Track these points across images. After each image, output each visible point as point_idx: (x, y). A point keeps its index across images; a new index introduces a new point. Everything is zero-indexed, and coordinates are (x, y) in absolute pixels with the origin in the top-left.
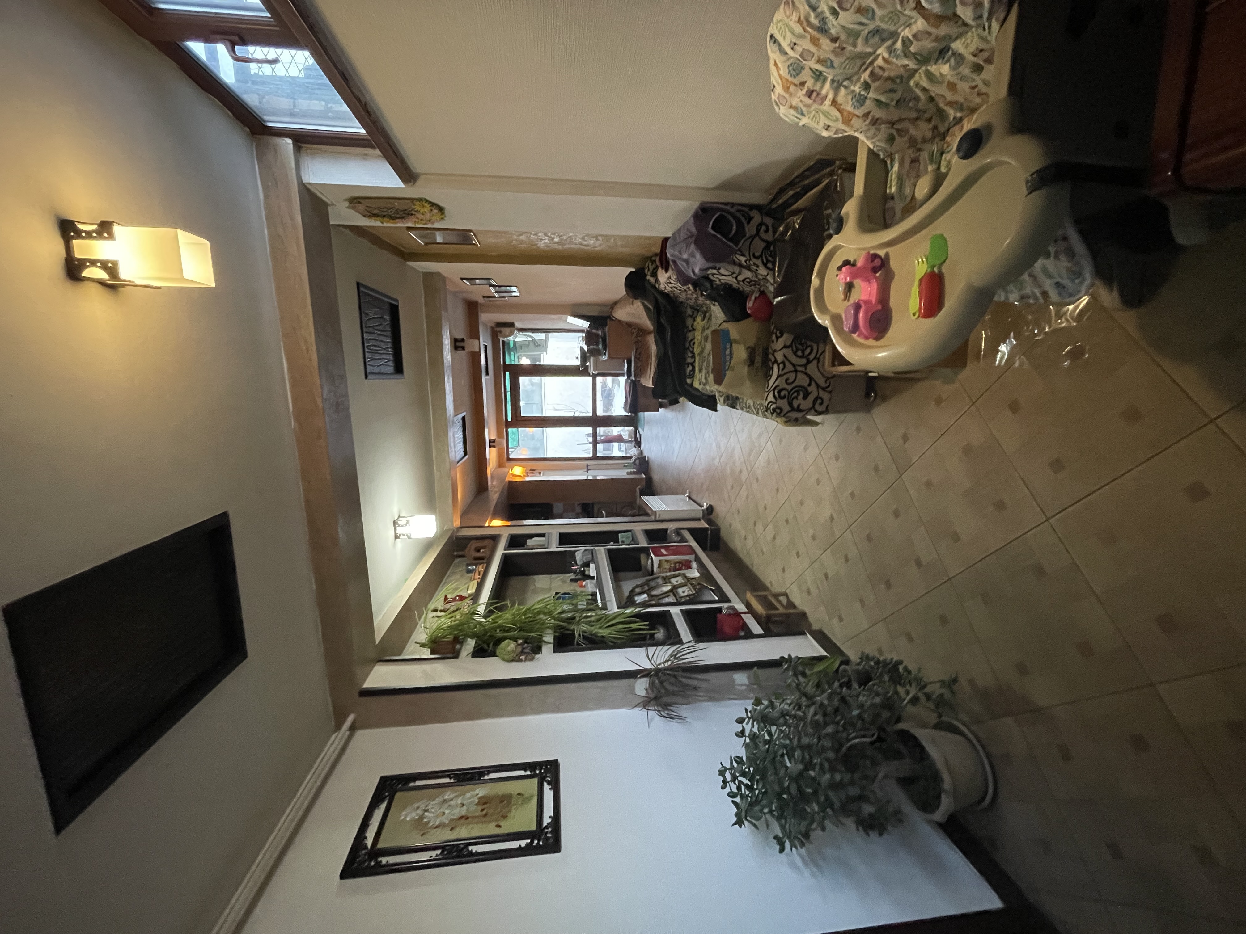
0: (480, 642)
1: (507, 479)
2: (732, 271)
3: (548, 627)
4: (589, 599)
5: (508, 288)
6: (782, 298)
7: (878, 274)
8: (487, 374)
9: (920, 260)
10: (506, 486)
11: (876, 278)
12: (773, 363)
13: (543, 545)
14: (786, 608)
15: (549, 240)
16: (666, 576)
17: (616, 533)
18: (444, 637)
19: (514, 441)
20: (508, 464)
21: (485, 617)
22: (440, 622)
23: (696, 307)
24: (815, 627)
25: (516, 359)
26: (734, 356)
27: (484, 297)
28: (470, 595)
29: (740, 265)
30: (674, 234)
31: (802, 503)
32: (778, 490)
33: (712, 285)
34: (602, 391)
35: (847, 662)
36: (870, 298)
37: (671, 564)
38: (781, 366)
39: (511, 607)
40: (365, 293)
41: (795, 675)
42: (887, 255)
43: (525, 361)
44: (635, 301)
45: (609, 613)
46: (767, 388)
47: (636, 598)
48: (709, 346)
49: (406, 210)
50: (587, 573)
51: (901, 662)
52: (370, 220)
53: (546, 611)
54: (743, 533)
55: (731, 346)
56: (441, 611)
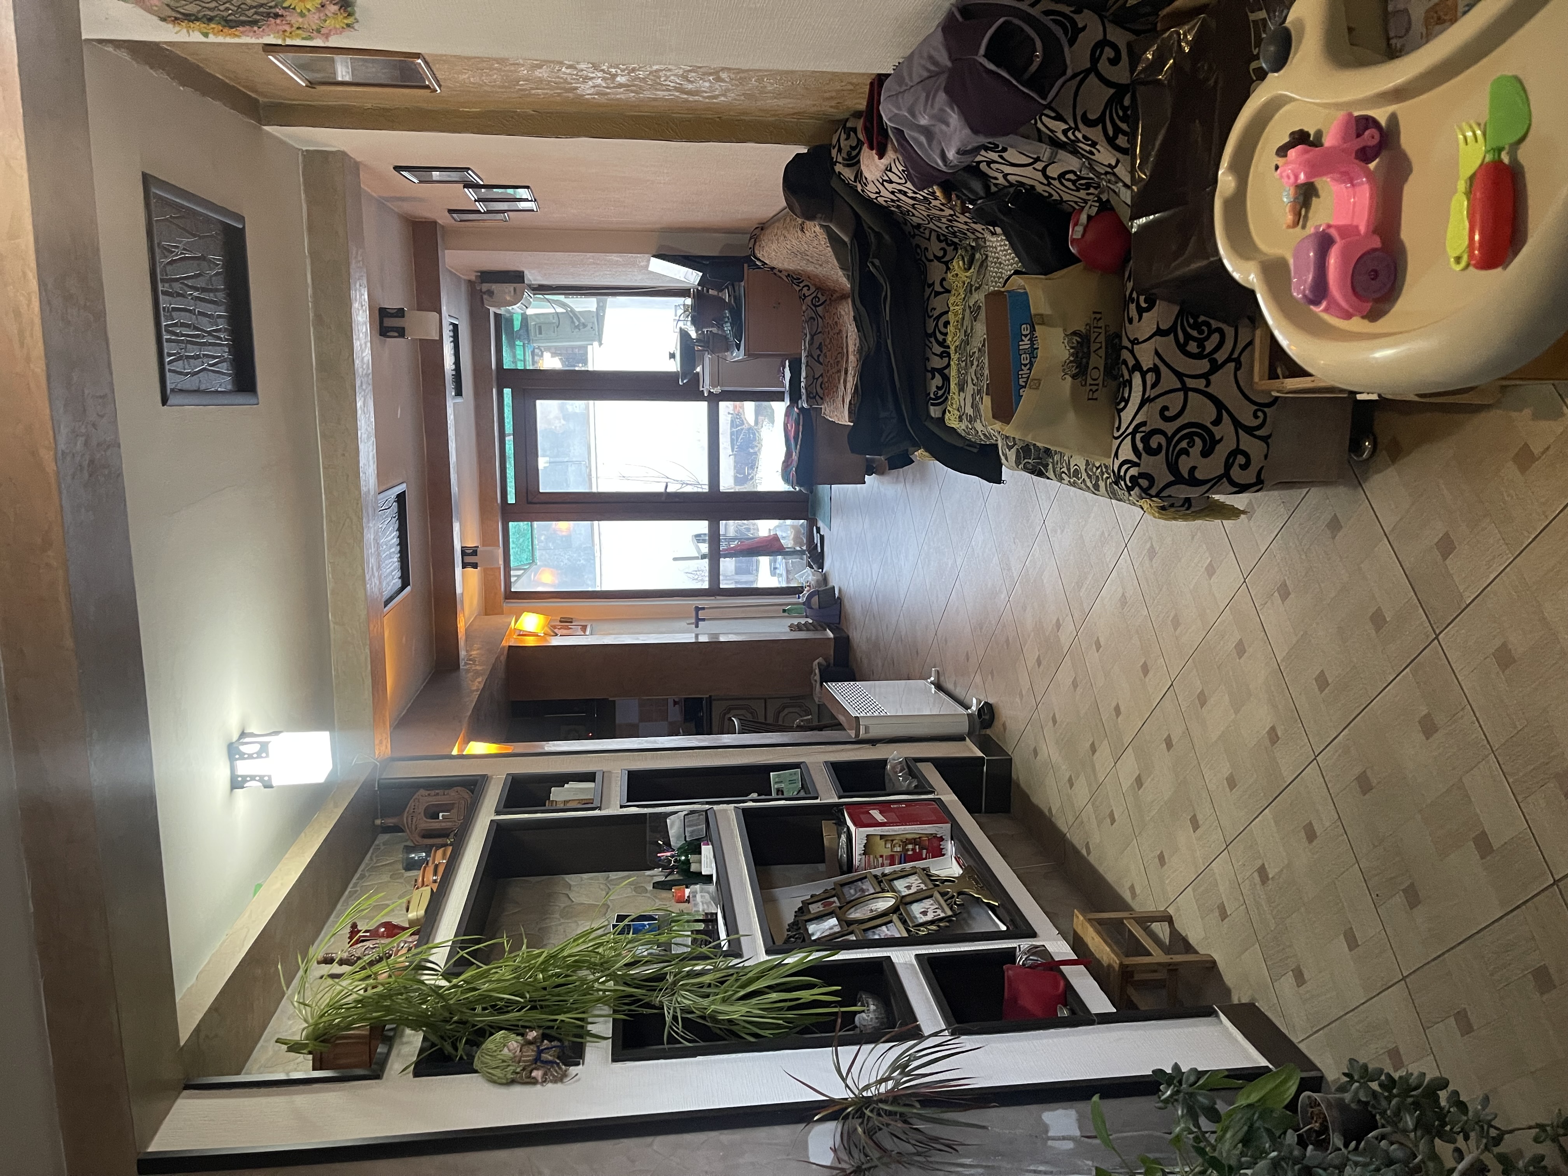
0: (433, 1038)
1: (505, 643)
2: (1035, 156)
3: (598, 1000)
4: (698, 932)
5: (510, 191)
6: (1152, 217)
7: (1372, 166)
8: (459, 393)
9: (1469, 134)
10: (503, 658)
11: (1369, 175)
12: (1131, 372)
13: (591, 801)
14: (1167, 950)
15: (604, 79)
16: (884, 875)
17: (766, 770)
18: (348, 1027)
19: (523, 551)
20: (507, 606)
21: (447, 975)
22: (339, 988)
23: (950, 237)
24: (1239, 997)
25: (529, 358)
26: (1040, 353)
27: (451, 211)
28: (412, 923)
29: (1055, 143)
30: (898, 68)
31: (1202, 699)
32: (1145, 670)
33: (987, 188)
34: (732, 434)
35: (1315, 1083)
36: (1355, 223)
37: (893, 846)
38: (1150, 378)
39: (510, 952)
40: (160, 198)
41: (1192, 1114)
42: (1393, 119)
43: (550, 362)
44: (808, 223)
45: (746, 964)
46: (1118, 429)
47: (812, 928)
48: (980, 329)
49: (262, 5)
50: (694, 867)
51: (1443, 1084)
52: (177, 28)
53: (596, 960)
54: (1065, 771)
55: (1033, 329)
56: (342, 962)
